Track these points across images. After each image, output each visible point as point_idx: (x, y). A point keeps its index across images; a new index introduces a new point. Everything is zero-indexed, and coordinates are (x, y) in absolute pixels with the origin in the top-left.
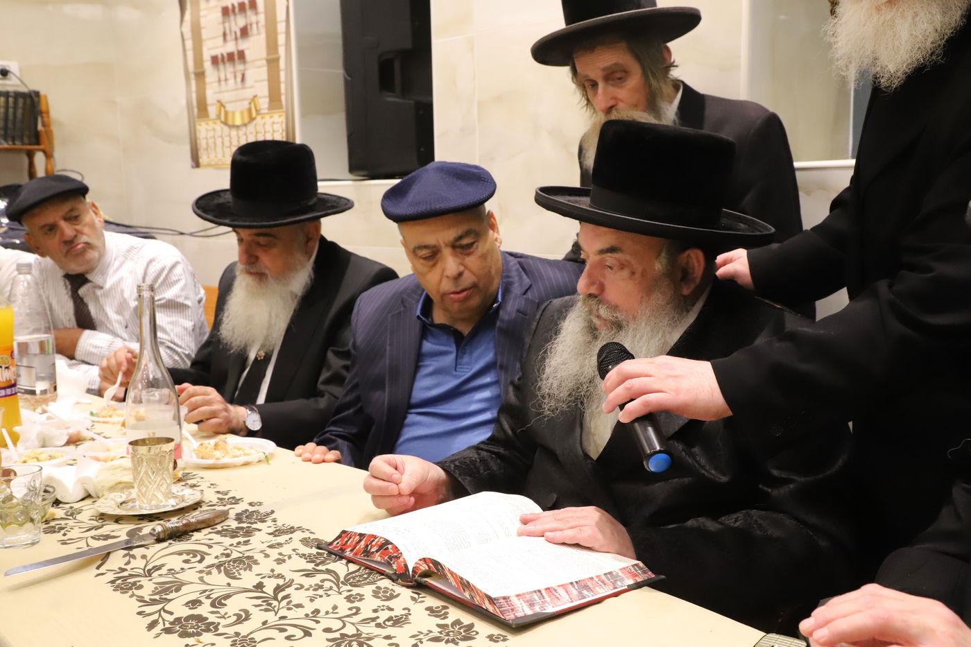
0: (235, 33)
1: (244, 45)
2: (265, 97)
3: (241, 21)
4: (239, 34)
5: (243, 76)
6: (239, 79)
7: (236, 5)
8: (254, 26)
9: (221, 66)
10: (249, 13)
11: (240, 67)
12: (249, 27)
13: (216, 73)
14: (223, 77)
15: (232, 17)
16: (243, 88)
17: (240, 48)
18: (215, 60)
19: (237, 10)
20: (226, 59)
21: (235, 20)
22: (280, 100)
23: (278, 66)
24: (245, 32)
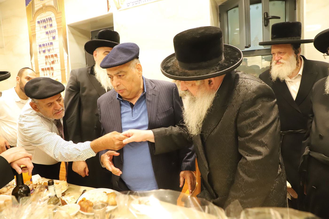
0: (50, 62)
1: (52, 66)
2: (60, 79)
3: (52, 59)
4: (51, 63)
5: (53, 74)
6: (51, 74)
7: (50, 56)
8: (56, 61)
9: (45, 71)
10: (55, 58)
11: (51, 71)
12: (55, 61)
13: (43, 72)
14: (45, 74)
15: (49, 58)
16: (53, 77)
17: (52, 67)
18: (43, 70)
19: (50, 57)
20: (47, 69)
21: (50, 59)
22: (66, 80)
23: (65, 72)
24: (53, 62)
